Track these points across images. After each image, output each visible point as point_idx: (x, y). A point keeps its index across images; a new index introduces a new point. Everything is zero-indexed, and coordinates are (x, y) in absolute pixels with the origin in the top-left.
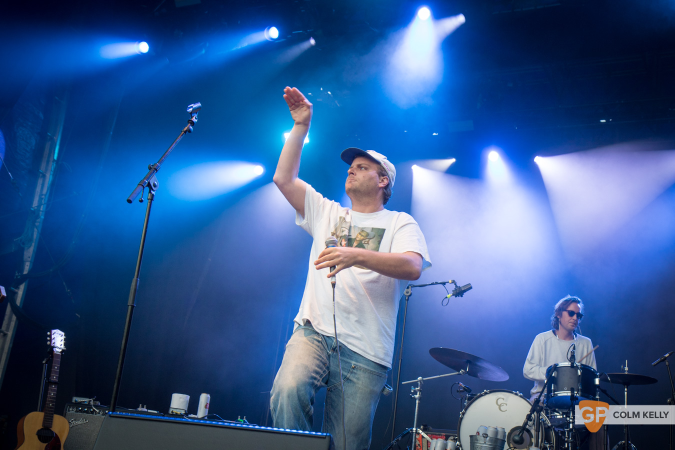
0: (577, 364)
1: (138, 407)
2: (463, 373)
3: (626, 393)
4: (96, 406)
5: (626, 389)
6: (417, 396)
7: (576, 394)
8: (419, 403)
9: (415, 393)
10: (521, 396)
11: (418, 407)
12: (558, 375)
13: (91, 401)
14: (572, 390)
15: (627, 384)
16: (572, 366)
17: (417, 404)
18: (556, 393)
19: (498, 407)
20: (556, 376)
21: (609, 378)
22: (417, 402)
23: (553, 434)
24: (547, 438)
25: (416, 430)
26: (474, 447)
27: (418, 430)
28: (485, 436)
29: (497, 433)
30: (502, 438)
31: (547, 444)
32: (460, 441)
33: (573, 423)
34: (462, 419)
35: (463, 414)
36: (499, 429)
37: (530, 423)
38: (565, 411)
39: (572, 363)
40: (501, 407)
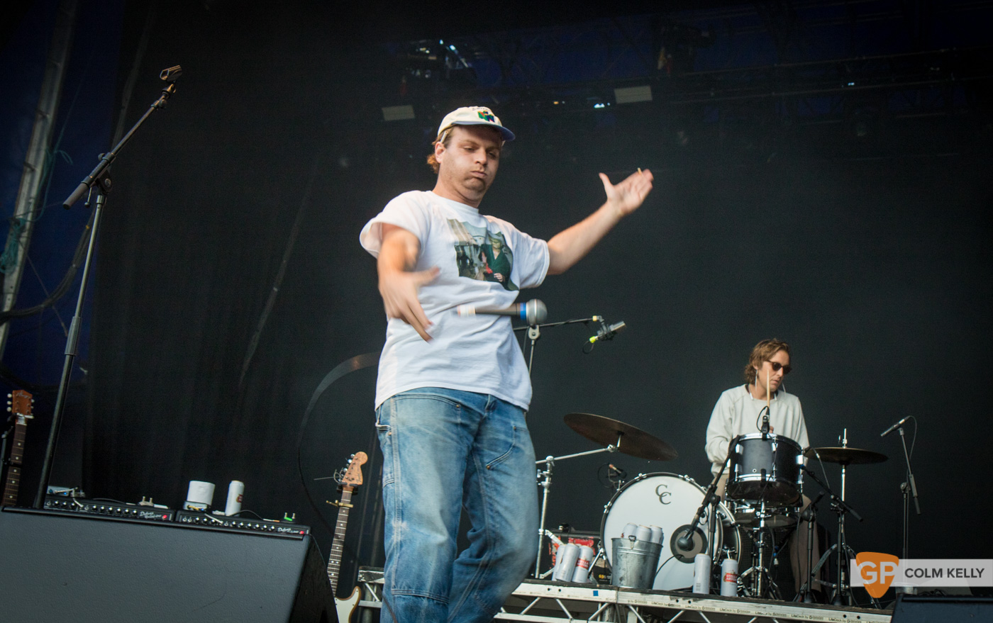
0: (771, 435)
1: (141, 500)
2: (612, 449)
3: (843, 476)
4: (79, 499)
5: (844, 471)
6: (546, 483)
7: (769, 477)
8: (548, 494)
9: (543, 478)
10: (691, 482)
11: (547, 499)
12: (744, 451)
13: (71, 492)
14: (763, 472)
15: (845, 463)
16: (764, 439)
17: (545, 495)
18: (740, 477)
19: (658, 497)
20: (741, 453)
21: (817, 455)
22: (546, 491)
23: (738, 535)
24: (728, 540)
25: (544, 533)
26: (616, 554)
27: (546, 531)
28: (633, 538)
29: (650, 535)
30: (657, 542)
31: (727, 549)
32: (604, 548)
33: (765, 519)
34: (607, 515)
35: (609, 508)
36: (655, 530)
37: (703, 520)
38: (754, 503)
39: (764, 434)
40: (663, 498)
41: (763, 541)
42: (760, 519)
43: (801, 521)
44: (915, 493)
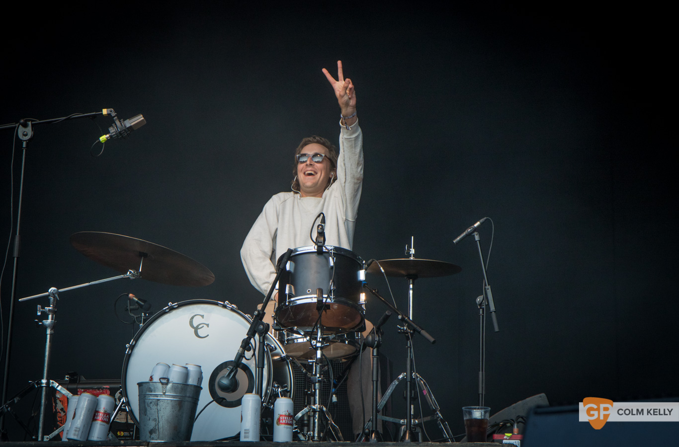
0: (328, 247)
2: (133, 275)
3: (411, 292)
5: (411, 286)
6: (49, 321)
7: (327, 298)
8: (51, 334)
9: (45, 316)
10: (232, 310)
11: (50, 342)
12: (296, 268)
14: (321, 292)
15: (414, 277)
16: (320, 252)
17: (48, 336)
18: (292, 299)
19: (193, 330)
20: (292, 271)
21: (382, 268)
22: (49, 332)
23: (289, 370)
24: (278, 377)
25: (48, 383)
26: (144, 402)
27: (51, 381)
28: (165, 381)
29: (186, 375)
30: (195, 384)
31: (278, 387)
32: (126, 396)
33: (322, 348)
34: (129, 356)
35: (132, 347)
36: (191, 368)
37: (248, 354)
38: (309, 330)
39: (319, 247)
40: (199, 330)
41: (320, 375)
42: (316, 348)
43: (364, 349)
44: (492, 308)
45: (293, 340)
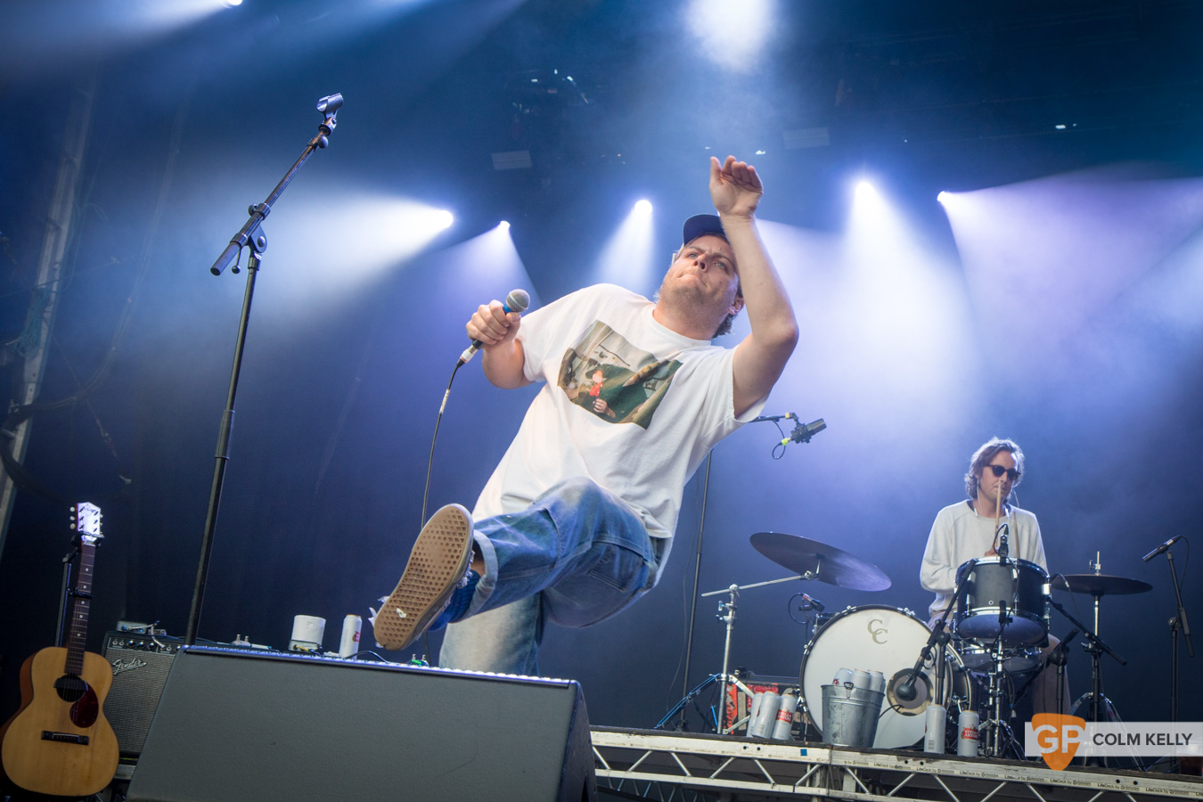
0: (1012, 558)
1: (235, 639)
2: (810, 576)
3: (1096, 609)
4: (160, 638)
5: (1097, 603)
6: (729, 618)
7: (1010, 611)
8: (731, 630)
9: (725, 612)
10: (911, 617)
11: (730, 637)
12: (977, 578)
13: (150, 628)
14: (1003, 605)
15: (1099, 593)
16: (1003, 563)
17: (728, 632)
18: (973, 610)
19: (871, 635)
20: (973, 581)
21: (1066, 583)
22: (729, 627)
23: (967, 682)
24: (958, 690)
25: (727, 678)
26: (828, 705)
27: (730, 676)
28: (849, 685)
29: (869, 680)
30: (878, 690)
31: (957, 699)
32: (804, 696)
33: (1002, 662)
34: (807, 656)
35: (810, 648)
36: (874, 675)
37: (928, 663)
38: (990, 641)
39: (1002, 558)
40: (877, 636)
41: (1001, 689)
42: (997, 662)
43: (1048, 665)
44: (1186, 630)
45: (970, 650)
